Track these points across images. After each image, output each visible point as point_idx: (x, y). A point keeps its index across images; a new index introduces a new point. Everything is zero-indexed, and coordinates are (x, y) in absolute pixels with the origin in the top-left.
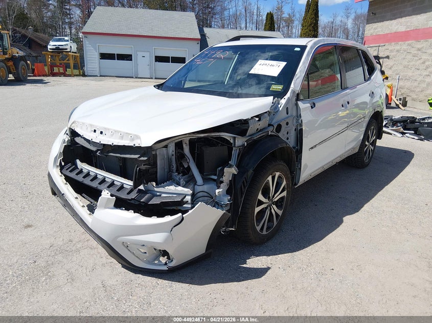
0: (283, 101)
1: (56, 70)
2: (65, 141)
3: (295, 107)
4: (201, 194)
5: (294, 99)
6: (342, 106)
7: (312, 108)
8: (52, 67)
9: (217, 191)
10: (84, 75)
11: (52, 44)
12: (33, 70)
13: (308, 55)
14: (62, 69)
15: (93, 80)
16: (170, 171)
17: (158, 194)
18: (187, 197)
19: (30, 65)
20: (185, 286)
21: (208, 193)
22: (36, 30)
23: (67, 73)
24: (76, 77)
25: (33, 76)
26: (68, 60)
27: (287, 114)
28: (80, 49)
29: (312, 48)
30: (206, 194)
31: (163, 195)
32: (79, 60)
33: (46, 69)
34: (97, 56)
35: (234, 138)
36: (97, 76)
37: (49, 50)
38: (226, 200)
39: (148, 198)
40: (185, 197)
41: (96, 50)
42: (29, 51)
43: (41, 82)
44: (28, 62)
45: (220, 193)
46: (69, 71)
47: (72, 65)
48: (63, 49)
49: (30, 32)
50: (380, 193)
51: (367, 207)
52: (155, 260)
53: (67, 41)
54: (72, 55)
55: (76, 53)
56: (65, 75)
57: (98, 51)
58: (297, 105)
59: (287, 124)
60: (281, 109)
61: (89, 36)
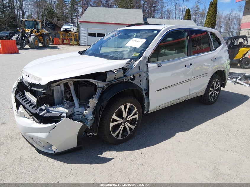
0: (137, 62)
1: (65, 42)
2: (19, 80)
3: (146, 66)
4: (77, 113)
5: (146, 61)
6: (185, 66)
7: (159, 66)
8: (63, 40)
9: (85, 112)
10: (79, 45)
11: (64, 28)
12: (53, 41)
13: (160, 35)
14: (68, 41)
15: (83, 48)
16: (63, 99)
17: (51, 111)
18: (63, 114)
19: (51, 39)
20: (61, 163)
21: (81, 113)
22: (58, 20)
23: (71, 43)
24: (75, 46)
25: (53, 45)
26: (72, 36)
27: (139, 69)
28: (78, 30)
29: (164, 31)
30: (80, 113)
31: (53, 112)
32: (77, 36)
33: (60, 41)
34: (86, 34)
35: (98, 82)
36: (86, 45)
37: (62, 31)
38: (91, 117)
39: (44, 113)
40: (62, 114)
41: (86, 31)
42: (51, 31)
43: (56, 48)
44: (50, 37)
45: (88, 113)
46: (72, 42)
47: (73, 39)
48: (69, 30)
49: (55, 21)
50: (210, 120)
51: (196, 128)
52: (49, 148)
53: (72, 26)
54: (74, 34)
55: (76, 32)
56: (70, 45)
57: (87, 31)
58: (147, 65)
59: (140, 76)
60: (134, 67)
61: (83, 23)
